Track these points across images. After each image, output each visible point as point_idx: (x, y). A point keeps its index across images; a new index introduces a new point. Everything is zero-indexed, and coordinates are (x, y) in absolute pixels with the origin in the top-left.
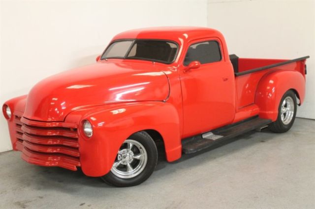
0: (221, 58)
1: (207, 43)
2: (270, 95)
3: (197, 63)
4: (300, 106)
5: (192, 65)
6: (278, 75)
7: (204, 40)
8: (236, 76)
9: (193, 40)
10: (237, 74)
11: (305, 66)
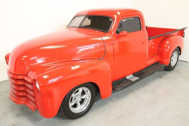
0: (141, 29)
1: (132, 18)
2: (167, 50)
3: (125, 32)
4: (181, 55)
5: (122, 34)
6: (171, 38)
7: (131, 16)
8: (149, 39)
9: (124, 16)
10: (150, 38)
11: (184, 33)
